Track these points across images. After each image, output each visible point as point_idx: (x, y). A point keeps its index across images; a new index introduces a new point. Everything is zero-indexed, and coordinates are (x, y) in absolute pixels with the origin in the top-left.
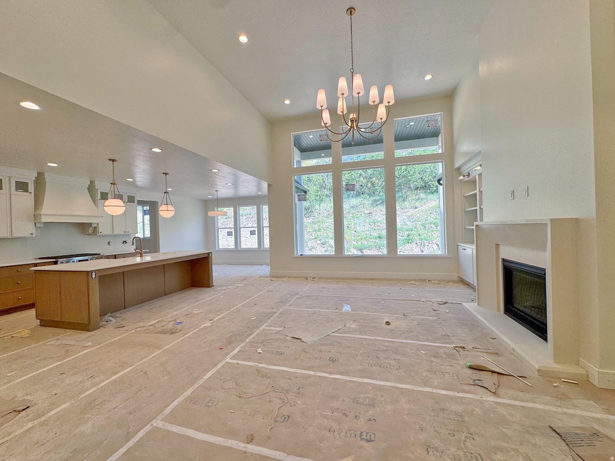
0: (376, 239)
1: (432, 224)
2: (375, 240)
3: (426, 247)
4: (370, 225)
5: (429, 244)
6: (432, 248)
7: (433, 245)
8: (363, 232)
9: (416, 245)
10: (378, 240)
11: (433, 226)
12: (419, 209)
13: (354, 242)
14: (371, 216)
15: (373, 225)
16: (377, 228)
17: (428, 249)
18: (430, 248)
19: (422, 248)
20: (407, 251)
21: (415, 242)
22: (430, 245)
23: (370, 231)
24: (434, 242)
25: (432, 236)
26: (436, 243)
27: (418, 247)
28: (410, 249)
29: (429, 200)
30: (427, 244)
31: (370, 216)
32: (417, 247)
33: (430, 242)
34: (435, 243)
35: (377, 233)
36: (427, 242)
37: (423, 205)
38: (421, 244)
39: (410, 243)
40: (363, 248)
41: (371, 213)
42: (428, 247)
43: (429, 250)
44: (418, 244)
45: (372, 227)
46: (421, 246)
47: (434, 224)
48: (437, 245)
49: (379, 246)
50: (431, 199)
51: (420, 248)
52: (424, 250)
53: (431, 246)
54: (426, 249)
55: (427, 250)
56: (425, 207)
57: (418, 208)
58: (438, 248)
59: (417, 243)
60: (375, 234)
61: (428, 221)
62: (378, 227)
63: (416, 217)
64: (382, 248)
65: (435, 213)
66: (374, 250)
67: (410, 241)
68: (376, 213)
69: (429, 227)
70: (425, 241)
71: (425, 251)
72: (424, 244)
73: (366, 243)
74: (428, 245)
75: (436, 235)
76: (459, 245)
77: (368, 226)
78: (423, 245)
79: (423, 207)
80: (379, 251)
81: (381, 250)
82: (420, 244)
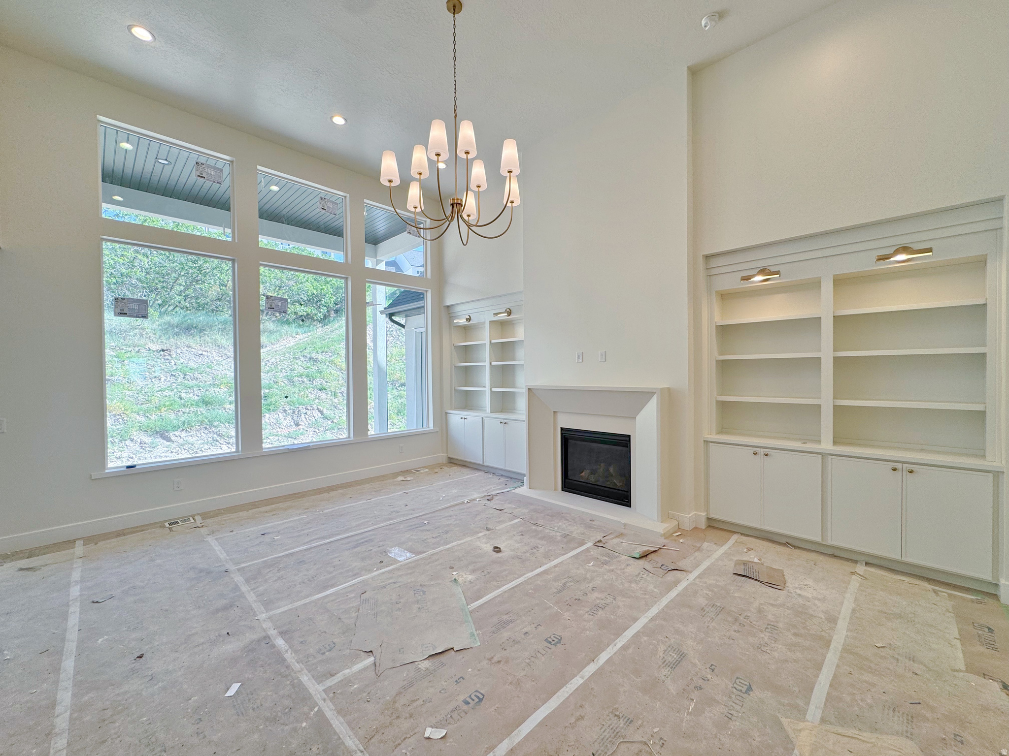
0: (198, 406)
1: (303, 377)
2: (196, 409)
3: (303, 415)
4: (174, 376)
5: (307, 411)
6: (313, 417)
7: (314, 412)
8: (160, 393)
9: (285, 415)
10: (202, 409)
11: (305, 379)
12: (268, 348)
13: (138, 417)
14: (169, 358)
15: (182, 376)
16: (191, 383)
17: (306, 419)
18: (310, 418)
19: (295, 418)
20: (270, 425)
21: (281, 408)
22: (309, 413)
23: (175, 390)
24: (315, 406)
25: (307, 397)
26: (318, 409)
27: (289, 417)
28: (275, 422)
29: (283, 334)
30: (304, 411)
31: (165, 356)
32: (286, 418)
33: (309, 408)
34: (316, 408)
35: (196, 393)
36: (304, 407)
37: (275, 343)
38: (294, 412)
39: (273, 410)
40: (169, 428)
41: (167, 350)
42: (307, 416)
43: (308, 421)
44: (288, 411)
45: (179, 380)
46: (295, 415)
47: (308, 376)
48: (320, 411)
49: (209, 421)
50: (287, 333)
51: (292, 419)
52: (300, 421)
53: (312, 415)
54: (304, 419)
55: (305, 422)
56: (278, 346)
57: (266, 347)
58: (323, 416)
59: (285, 411)
60: (191, 395)
61: (295, 371)
62: (194, 381)
63: (271, 363)
64: (216, 424)
65: (302, 359)
66: (198, 430)
67: (272, 408)
68: (179, 351)
69: (299, 381)
70: (300, 407)
71: (303, 424)
72: (299, 411)
73: (173, 416)
74: (306, 413)
75: (313, 396)
76: (448, 413)
77: (169, 378)
78: (296, 413)
79: (275, 347)
80: (210, 432)
81: (214, 429)
82: (291, 411)
